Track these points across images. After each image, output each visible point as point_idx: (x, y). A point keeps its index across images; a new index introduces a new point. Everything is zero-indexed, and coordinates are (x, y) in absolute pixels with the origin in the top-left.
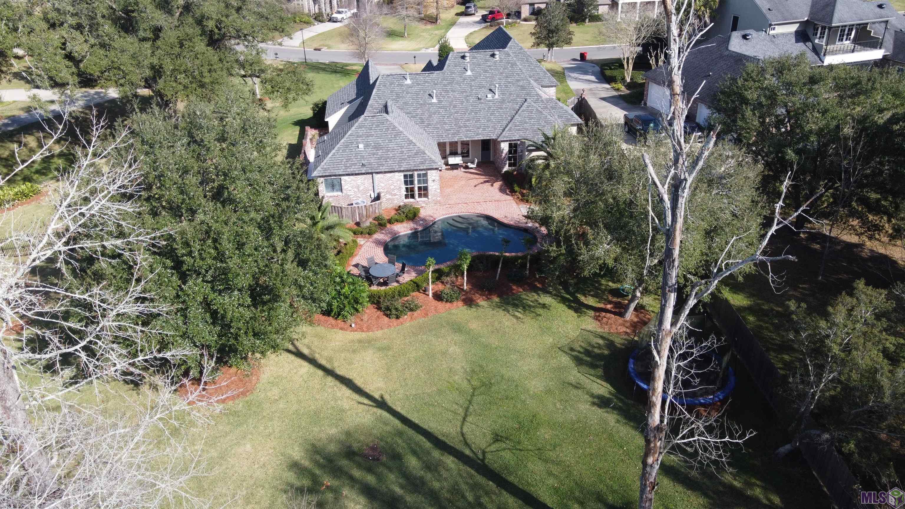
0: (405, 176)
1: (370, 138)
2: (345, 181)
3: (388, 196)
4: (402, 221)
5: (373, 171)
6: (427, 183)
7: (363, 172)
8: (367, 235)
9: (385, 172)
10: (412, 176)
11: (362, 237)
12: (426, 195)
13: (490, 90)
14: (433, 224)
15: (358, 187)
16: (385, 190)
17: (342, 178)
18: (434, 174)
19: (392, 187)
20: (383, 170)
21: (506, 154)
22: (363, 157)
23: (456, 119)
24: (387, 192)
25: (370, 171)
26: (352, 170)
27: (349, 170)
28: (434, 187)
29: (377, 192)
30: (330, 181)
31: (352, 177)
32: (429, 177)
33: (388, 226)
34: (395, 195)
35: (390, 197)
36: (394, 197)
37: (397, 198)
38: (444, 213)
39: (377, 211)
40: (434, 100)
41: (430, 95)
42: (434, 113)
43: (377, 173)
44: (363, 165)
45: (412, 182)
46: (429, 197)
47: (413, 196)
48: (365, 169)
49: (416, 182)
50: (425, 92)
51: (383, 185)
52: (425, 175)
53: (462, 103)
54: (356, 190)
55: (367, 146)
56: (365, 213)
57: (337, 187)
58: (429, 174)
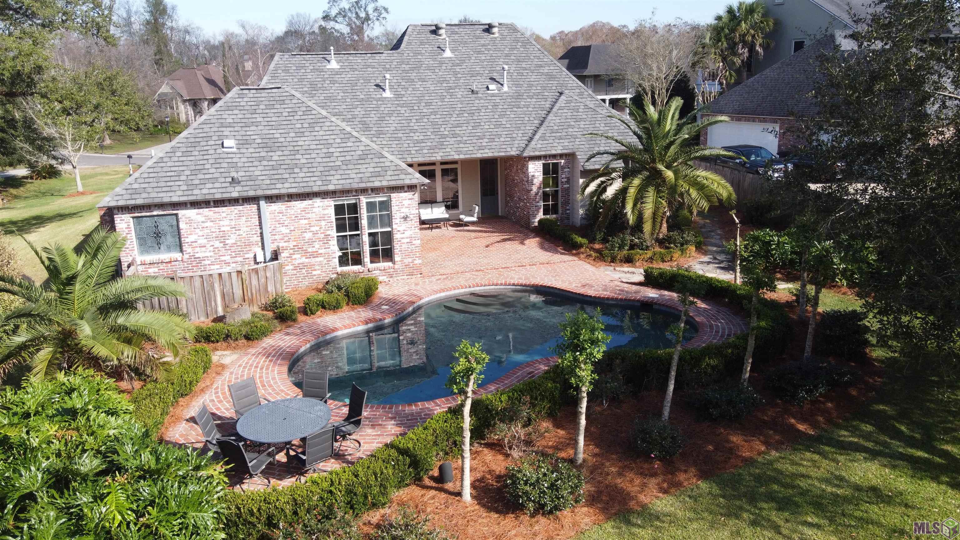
0: (339, 209)
1: (253, 128)
2: (190, 221)
3: (299, 259)
4: (335, 307)
5: (260, 193)
6: (390, 224)
7: (235, 195)
8: (244, 341)
9: (291, 197)
10: (354, 208)
11: (228, 348)
12: (388, 255)
13: (492, 79)
14: (414, 311)
15: (222, 237)
16: (291, 244)
17: (182, 213)
18: (406, 203)
19: (308, 235)
20: (283, 191)
21: (539, 188)
22: (234, 166)
23: (434, 124)
24: (297, 249)
25: (251, 193)
26: (205, 191)
27: (196, 192)
28: (407, 234)
29: (270, 248)
30: (148, 222)
31: (206, 211)
32: (394, 209)
33: (301, 318)
34: (315, 255)
35: (304, 260)
36: (313, 260)
37: (320, 264)
38: (435, 288)
39: (271, 288)
40: (388, 94)
41: (377, 86)
42: (390, 115)
43: (270, 199)
44: (234, 181)
45: (355, 225)
46: (397, 258)
47: (357, 259)
48: (238, 188)
49: (364, 222)
50: (367, 81)
51: (284, 230)
52: (386, 205)
53: (442, 99)
54: (217, 244)
55: (243, 143)
56: (238, 292)
57: (169, 239)
58: (394, 202)
